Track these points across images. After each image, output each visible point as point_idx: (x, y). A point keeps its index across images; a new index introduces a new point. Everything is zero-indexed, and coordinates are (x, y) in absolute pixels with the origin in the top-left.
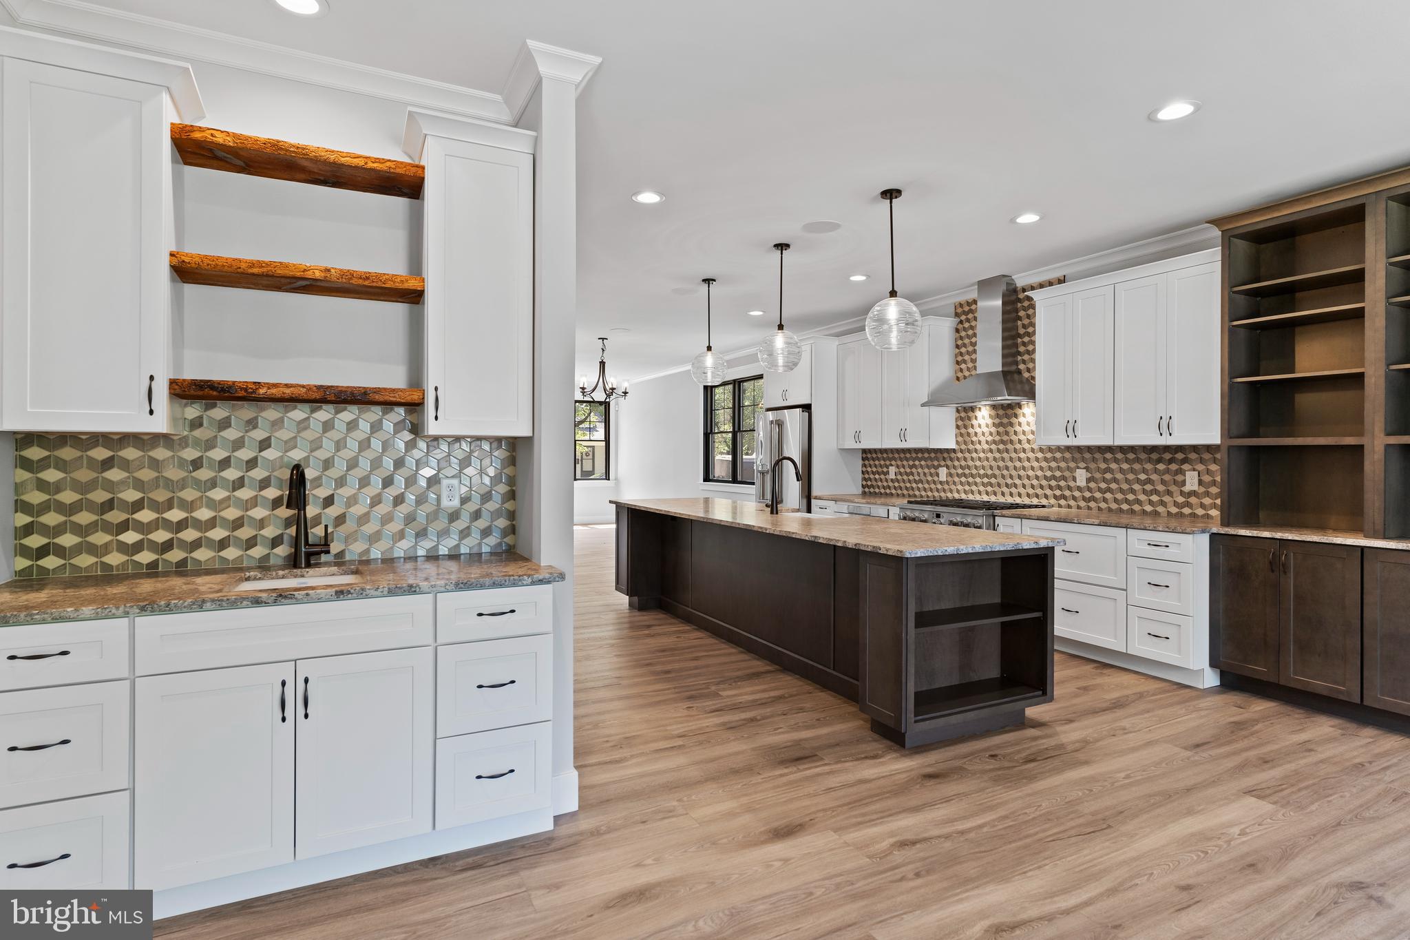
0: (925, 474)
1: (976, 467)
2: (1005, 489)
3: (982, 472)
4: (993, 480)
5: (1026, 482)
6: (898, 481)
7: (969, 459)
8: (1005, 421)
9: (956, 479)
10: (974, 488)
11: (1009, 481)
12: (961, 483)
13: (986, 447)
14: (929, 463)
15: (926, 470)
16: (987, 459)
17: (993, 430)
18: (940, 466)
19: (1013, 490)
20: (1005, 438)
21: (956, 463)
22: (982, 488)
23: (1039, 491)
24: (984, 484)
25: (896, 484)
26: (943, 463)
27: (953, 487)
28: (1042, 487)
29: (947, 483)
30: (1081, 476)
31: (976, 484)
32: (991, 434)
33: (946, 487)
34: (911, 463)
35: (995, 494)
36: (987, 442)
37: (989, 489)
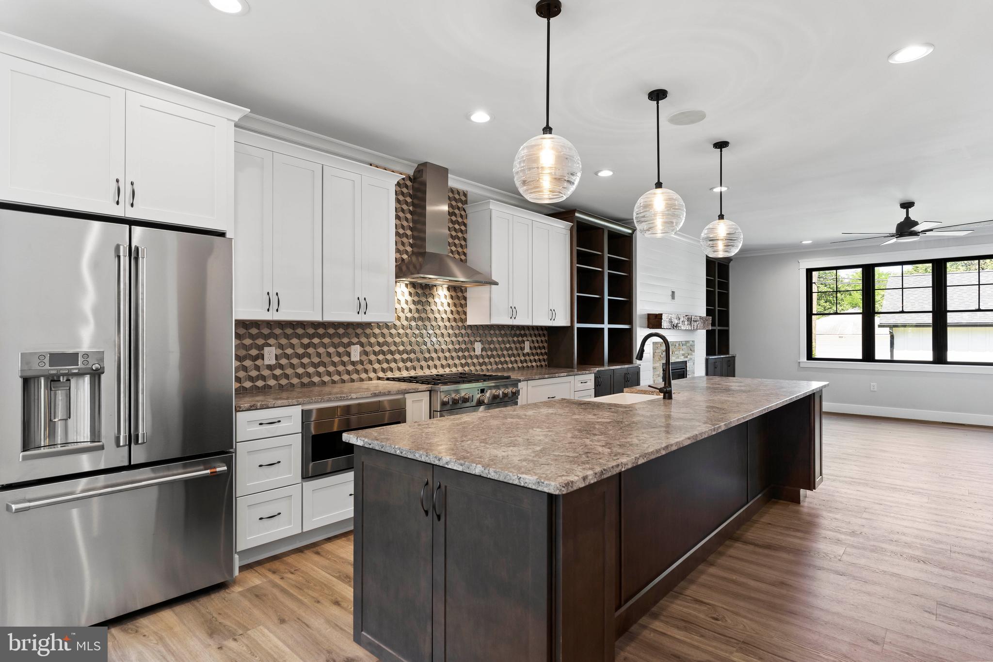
0: (329, 355)
1: (395, 344)
2: (423, 363)
3: (401, 348)
4: (412, 356)
5: (441, 354)
6: (281, 367)
7: (387, 335)
8: (424, 300)
9: (373, 357)
10: (393, 365)
11: (427, 355)
12: (379, 362)
13: (405, 323)
14: (336, 340)
15: (331, 350)
16: (407, 335)
17: (413, 307)
18: (350, 344)
19: (430, 363)
20: (423, 315)
21: (373, 340)
22: (401, 364)
23: (450, 362)
24: (403, 361)
25: (278, 372)
26: (355, 340)
27: (369, 367)
28: (452, 358)
29: (361, 362)
30: (478, 346)
31: (395, 361)
32: (410, 311)
33: (359, 367)
34: (306, 341)
35: (415, 369)
36: (407, 318)
37: (409, 364)
